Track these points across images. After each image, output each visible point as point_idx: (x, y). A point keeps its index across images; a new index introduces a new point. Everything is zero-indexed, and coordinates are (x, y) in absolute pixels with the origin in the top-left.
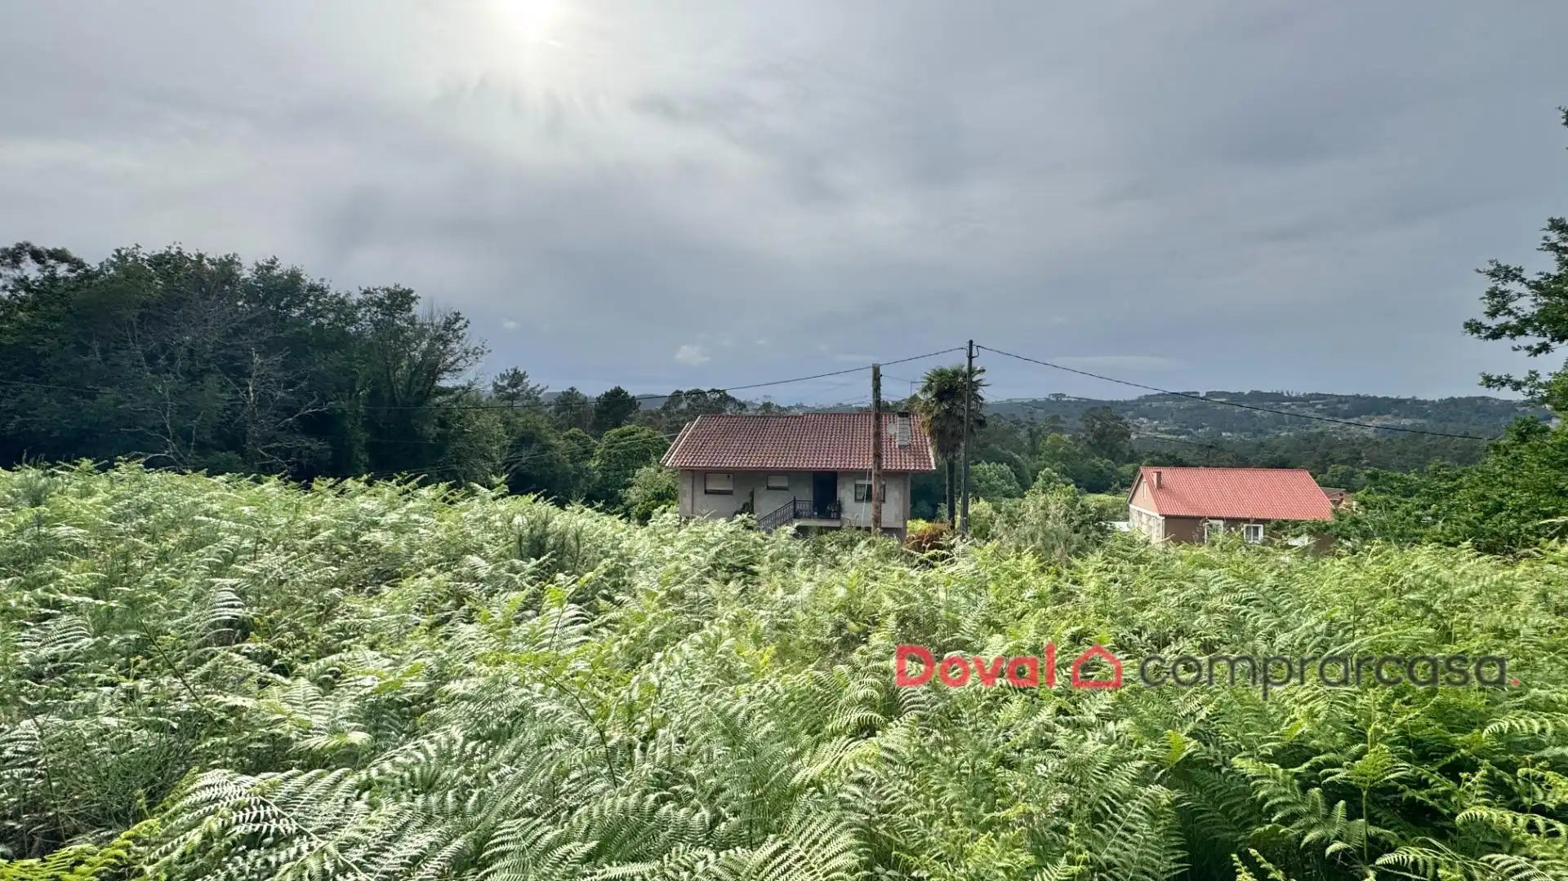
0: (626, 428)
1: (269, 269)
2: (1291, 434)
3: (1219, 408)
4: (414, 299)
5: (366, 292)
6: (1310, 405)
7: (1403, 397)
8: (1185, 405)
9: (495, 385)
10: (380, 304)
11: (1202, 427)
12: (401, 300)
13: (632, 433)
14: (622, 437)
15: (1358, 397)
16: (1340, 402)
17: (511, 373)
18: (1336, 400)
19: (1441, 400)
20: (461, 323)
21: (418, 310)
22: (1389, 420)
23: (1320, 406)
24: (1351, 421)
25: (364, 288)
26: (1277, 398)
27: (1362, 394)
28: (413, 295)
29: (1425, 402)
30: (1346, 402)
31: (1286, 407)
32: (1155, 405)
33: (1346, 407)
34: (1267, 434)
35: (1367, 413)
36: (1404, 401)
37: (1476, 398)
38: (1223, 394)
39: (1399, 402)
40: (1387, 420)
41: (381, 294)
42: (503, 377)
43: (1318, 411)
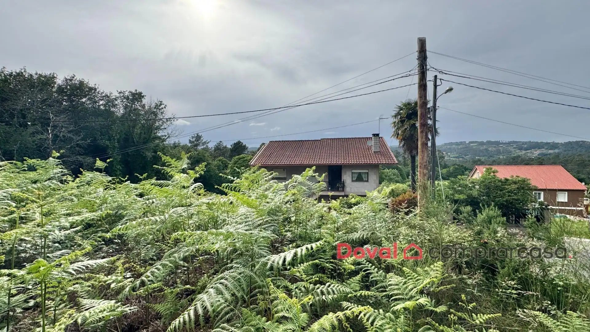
0: (241, 156)
1: (71, 80)
2: (504, 157)
3: (474, 147)
4: (143, 97)
5: (120, 93)
6: (511, 146)
7: (549, 142)
8: (461, 146)
9: (190, 140)
10: (127, 98)
11: (468, 155)
12: (137, 97)
13: (244, 158)
14: (239, 159)
15: (530, 142)
16: (523, 144)
17: (196, 135)
18: (521, 143)
19: (565, 143)
20: (163, 106)
21: (145, 101)
22: (544, 151)
23: (515, 146)
24: (528, 151)
25: (119, 91)
26: (497, 143)
27: (532, 141)
28: (142, 95)
29: (558, 143)
30: (526, 144)
31: (501, 147)
32: (448, 147)
33: (526, 146)
34: (494, 157)
35: (534, 148)
36: (550, 143)
37: (579, 141)
38: (476, 142)
39: (547, 144)
40: (543, 151)
41: (127, 94)
42: (193, 137)
43: (515, 148)
